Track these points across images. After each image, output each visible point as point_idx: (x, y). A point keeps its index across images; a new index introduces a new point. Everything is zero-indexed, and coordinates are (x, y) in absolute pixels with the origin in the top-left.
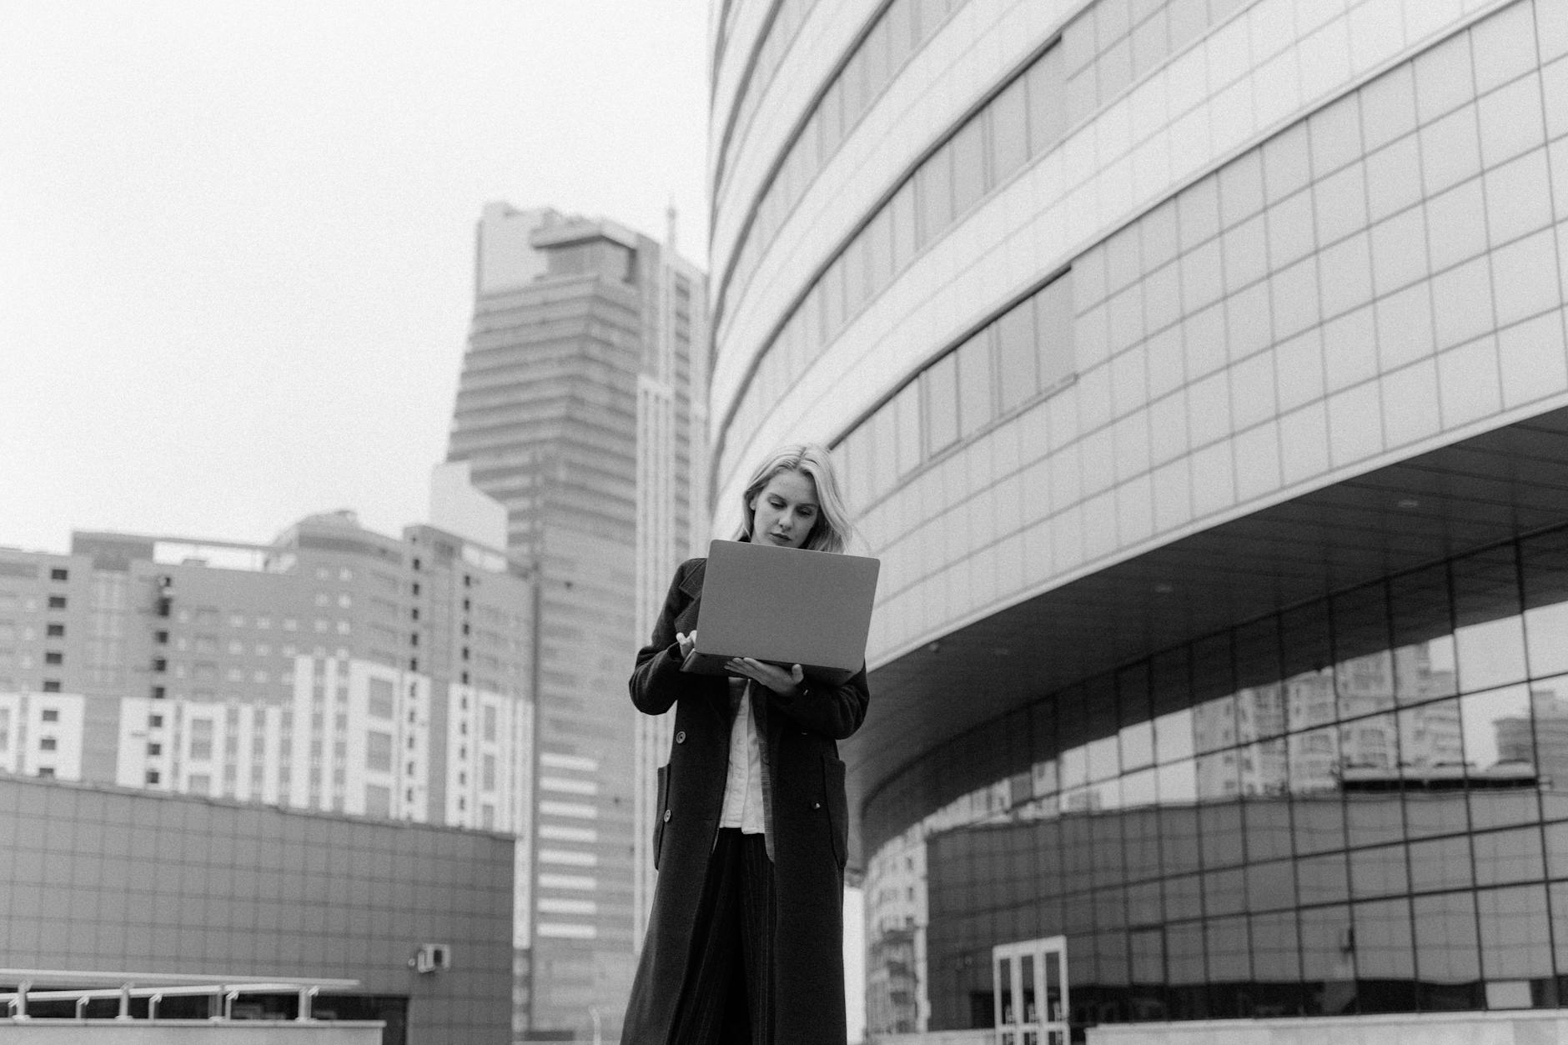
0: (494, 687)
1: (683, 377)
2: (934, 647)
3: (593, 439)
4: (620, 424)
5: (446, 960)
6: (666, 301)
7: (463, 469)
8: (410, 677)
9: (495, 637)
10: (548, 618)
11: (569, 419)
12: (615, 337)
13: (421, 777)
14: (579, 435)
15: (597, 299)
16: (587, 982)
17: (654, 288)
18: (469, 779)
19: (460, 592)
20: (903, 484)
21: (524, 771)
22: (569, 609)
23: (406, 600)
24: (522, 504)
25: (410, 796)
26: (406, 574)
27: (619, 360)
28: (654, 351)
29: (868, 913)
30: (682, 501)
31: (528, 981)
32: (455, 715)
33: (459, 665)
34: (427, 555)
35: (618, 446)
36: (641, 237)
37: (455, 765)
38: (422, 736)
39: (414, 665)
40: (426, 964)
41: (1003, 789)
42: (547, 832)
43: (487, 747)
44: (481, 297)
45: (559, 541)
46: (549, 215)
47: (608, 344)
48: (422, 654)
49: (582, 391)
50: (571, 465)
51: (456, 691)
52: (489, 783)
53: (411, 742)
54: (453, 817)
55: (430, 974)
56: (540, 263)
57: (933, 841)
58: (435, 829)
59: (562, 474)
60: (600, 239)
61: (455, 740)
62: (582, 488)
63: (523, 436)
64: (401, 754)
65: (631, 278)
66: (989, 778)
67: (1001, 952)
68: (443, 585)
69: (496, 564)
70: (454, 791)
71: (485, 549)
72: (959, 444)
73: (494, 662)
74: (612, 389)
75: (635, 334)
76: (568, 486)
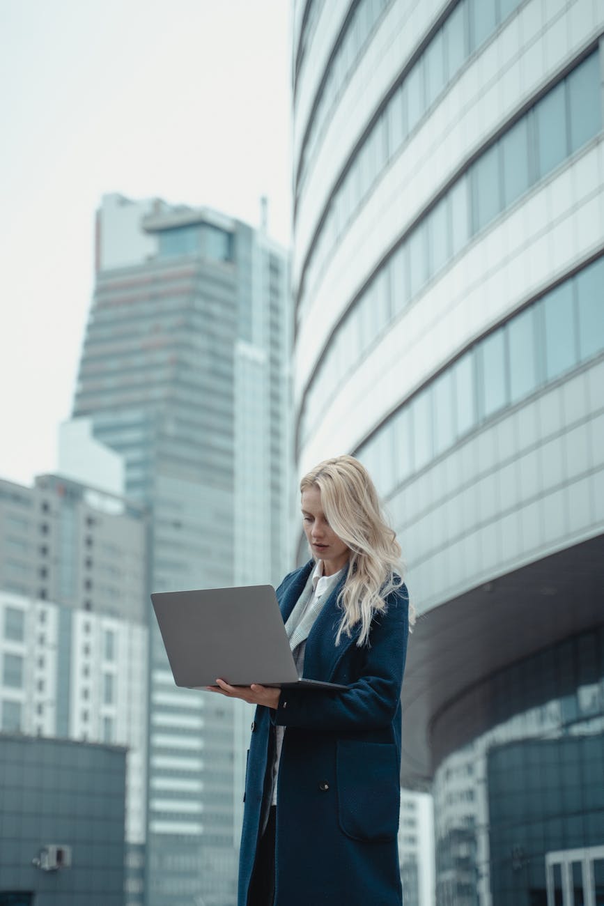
0: (113, 613)
1: (275, 344)
2: (488, 588)
3: (198, 398)
4: (221, 385)
5: (68, 860)
6: (260, 278)
7: (85, 425)
8: (40, 606)
9: (114, 571)
10: (161, 554)
11: (176, 381)
12: (216, 309)
13: (49, 693)
14: (184, 394)
15: (200, 276)
16: (192, 874)
17: (249, 265)
18: (92, 695)
19: (83, 531)
20: (460, 442)
21: (139, 686)
22: (177, 545)
23: (35, 538)
24: (136, 455)
25: (40, 710)
26: (35, 515)
27: (220, 329)
28: (249, 321)
29: (437, 812)
30: (275, 451)
31: (142, 873)
32: (79, 639)
33: (82, 595)
34: (54, 499)
35: (218, 403)
36: (238, 223)
37: (79, 683)
38: (51, 657)
39: (43, 595)
40: (49, 862)
41: (553, 707)
42: (160, 740)
43: (107, 667)
44: (100, 274)
45: (168, 486)
46: (158, 204)
47: (209, 316)
48: (50, 584)
49: (188, 356)
50: (180, 422)
51: (80, 618)
52: (109, 697)
53: (41, 663)
54: (77, 730)
55: (53, 872)
56: (150, 246)
57: (493, 753)
58: (62, 743)
59: (171, 429)
60: (200, 224)
61: (79, 660)
62: (188, 442)
63: (137, 395)
64: (32, 672)
65: (230, 257)
66: (540, 700)
67: (553, 858)
68: (68, 525)
69: (114, 507)
70: (78, 705)
71: (104, 494)
72: (509, 410)
73: (114, 592)
74: (213, 354)
75: (232, 306)
76: (179, 440)
